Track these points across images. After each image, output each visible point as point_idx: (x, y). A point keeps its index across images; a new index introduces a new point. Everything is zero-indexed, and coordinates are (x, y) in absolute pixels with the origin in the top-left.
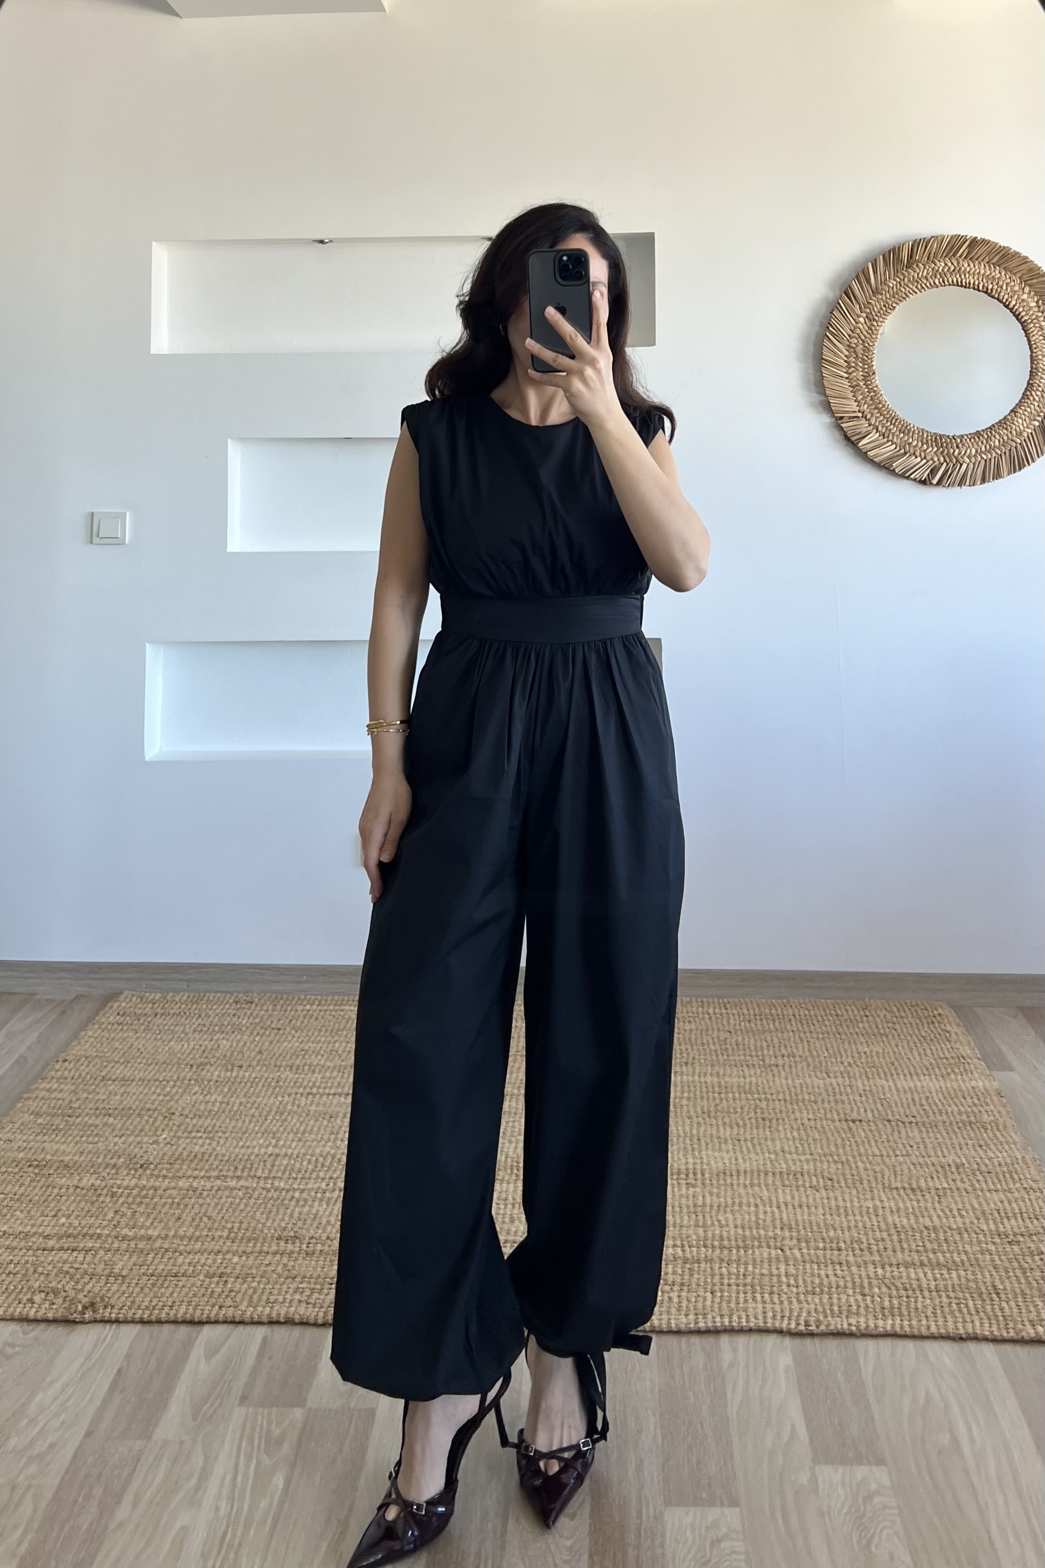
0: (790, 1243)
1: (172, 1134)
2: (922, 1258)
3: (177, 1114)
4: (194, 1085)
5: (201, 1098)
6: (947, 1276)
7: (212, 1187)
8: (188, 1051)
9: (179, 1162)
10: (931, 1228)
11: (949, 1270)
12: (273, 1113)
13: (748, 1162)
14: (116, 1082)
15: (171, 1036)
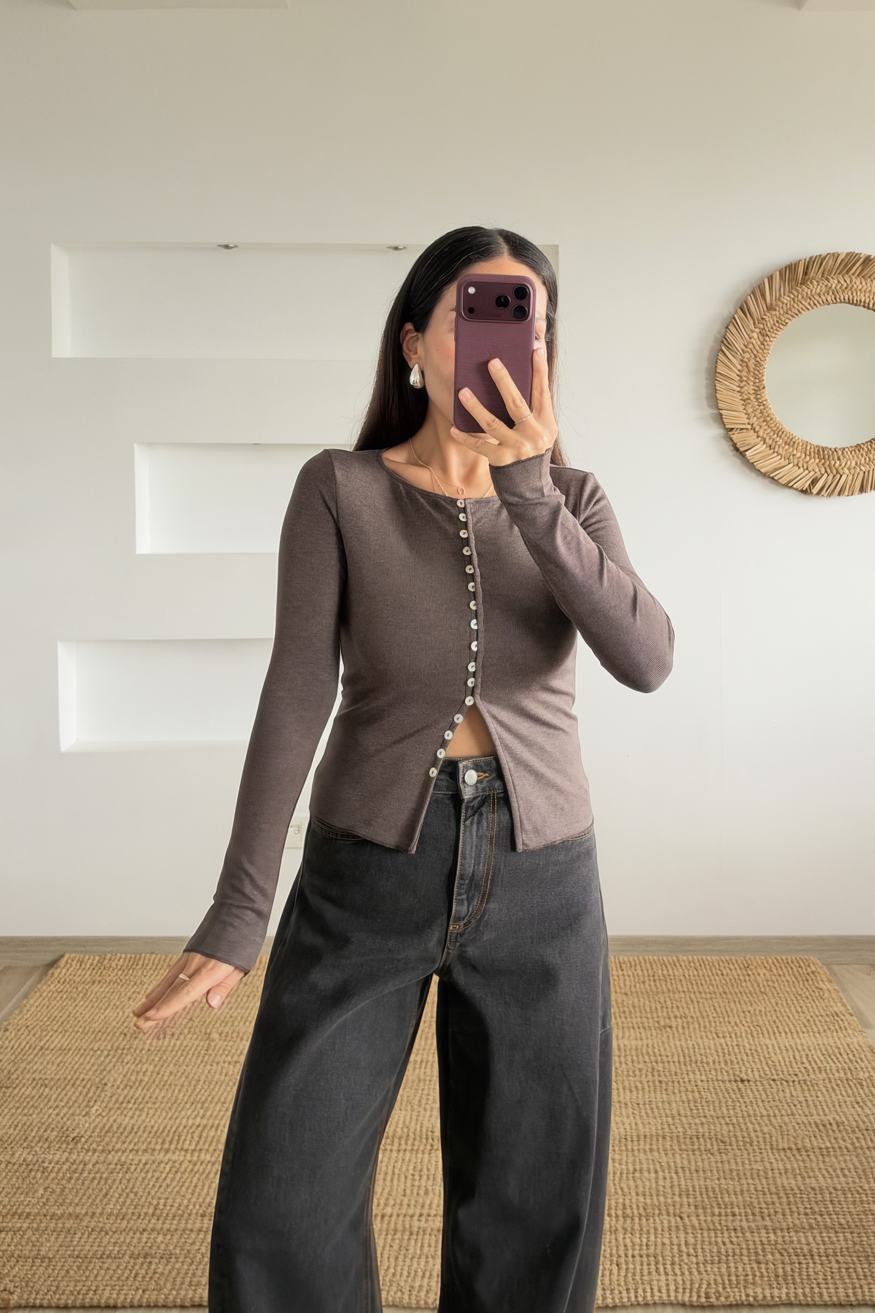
0: (687, 1210)
1: (104, 1105)
2: (811, 1221)
3: (109, 1085)
4: (127, 1055)
5: (133, 1067)
6: (835, 1239)
7: (140, 1161)
8: (122, 1020)
9: (110, 1134)
10: (817, 1188)
11: (836, 1232)
12: (201, 1083)
13: (647, 1126)
14: (54, 1052)
15: (106, 1005)
